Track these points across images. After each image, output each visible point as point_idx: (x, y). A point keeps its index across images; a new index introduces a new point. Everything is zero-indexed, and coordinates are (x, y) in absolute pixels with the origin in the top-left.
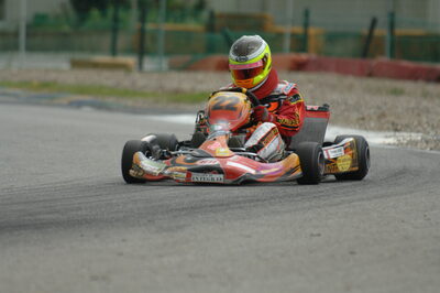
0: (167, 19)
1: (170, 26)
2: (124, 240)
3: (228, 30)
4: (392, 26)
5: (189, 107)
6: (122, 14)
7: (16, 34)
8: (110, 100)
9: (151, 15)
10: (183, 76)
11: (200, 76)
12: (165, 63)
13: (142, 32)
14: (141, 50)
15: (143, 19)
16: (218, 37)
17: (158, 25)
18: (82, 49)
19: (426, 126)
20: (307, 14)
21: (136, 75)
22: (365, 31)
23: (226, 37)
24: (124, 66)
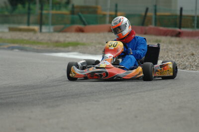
0: (53, 9)
1: (54, 12)
3: (80, 14)
4: (156, 11)
5: (63, 49)
6: (32, 6)
8: (27, 46)
9: (45, 7)
10: (60, 34)
11: (68, 34)
12: (52, 28)
13: (41, 14)
14: (41, 23)
15: (42, 9)
17: (49, 11)
18: (14, 23)
19: (170, 57)
20: (116, 6)
21: (39, 34)
22: (143, 14)
23: (80, 16)
24: (33, 30)
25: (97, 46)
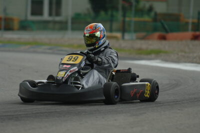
0: (135, 16)
1: (137, 19)
2: (116, 120)
3: (163, 21)
6: (115, 13)
7: (66, 23)
9: (128, 14)
10: (143, 42)
11: (150, 42)
12: (134, 35)
13: (124, 22)
14: (124, 30)
15: (124, 16)
16: (159, 24)
17: (132, 18)
20: (199, 14)
21: (121, 42)
23: (162, 24)
24: (116, 38)
25: (180, 54)
